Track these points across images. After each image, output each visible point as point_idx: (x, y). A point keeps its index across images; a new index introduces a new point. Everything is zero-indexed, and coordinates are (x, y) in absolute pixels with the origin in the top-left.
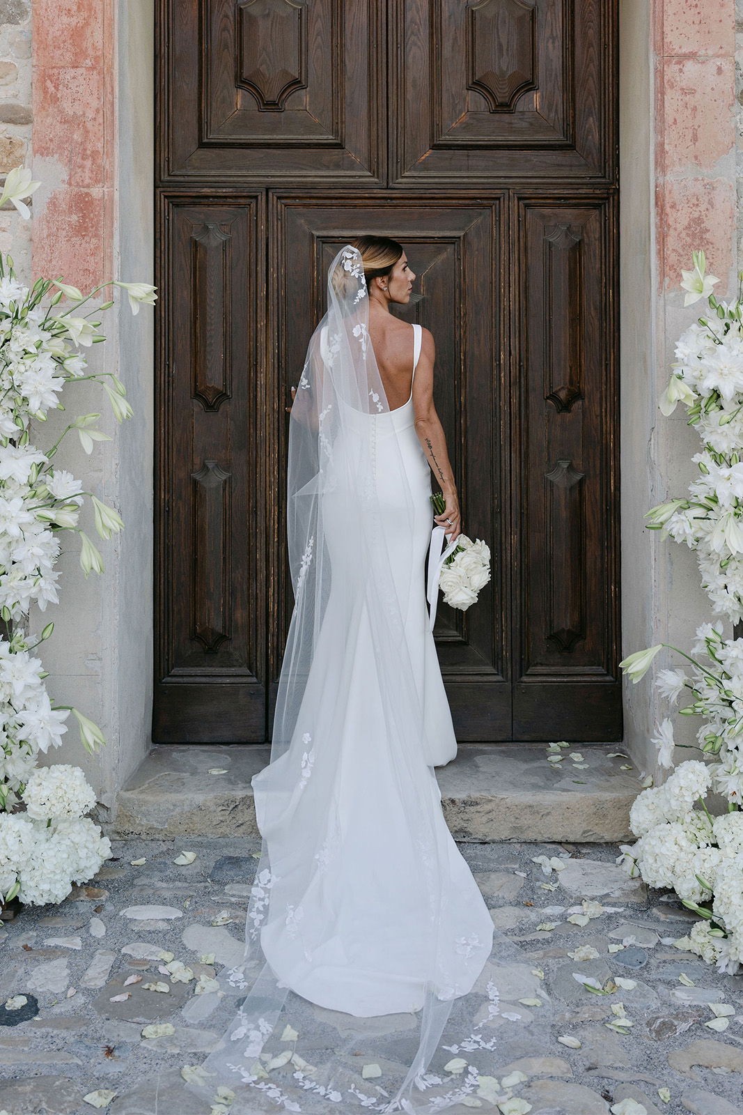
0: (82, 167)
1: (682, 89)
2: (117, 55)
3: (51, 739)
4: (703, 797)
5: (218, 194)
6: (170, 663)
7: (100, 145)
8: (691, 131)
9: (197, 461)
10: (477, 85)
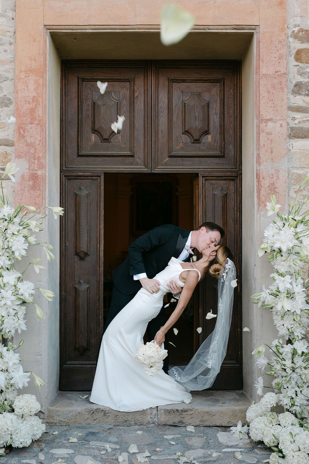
0: (34, 163)
1: (267, 133)
2: (47, 119)
3: (24, 384)
4: (274, 406)
5: (85, 175)
6: (66, 359)
7: (41, 154)
8: (270, 149)
9: (77, 280)
10: (186, 132)
